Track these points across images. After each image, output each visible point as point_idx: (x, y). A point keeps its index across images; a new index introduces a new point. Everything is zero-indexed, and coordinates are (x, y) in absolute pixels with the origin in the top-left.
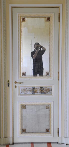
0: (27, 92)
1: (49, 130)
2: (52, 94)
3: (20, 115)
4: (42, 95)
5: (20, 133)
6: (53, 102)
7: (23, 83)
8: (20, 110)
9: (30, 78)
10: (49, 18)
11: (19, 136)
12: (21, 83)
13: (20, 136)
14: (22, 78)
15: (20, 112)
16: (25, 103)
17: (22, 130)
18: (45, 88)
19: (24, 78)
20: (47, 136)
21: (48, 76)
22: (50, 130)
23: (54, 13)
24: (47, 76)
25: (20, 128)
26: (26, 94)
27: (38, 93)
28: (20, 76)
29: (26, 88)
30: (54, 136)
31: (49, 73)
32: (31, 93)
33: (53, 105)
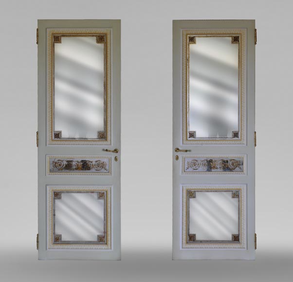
0: (197, 168)
1: (238, 237)
2: (244, 171)
3: (185, 209)
4: (225, 172)
5: (184, 241)
6: (245, 186)
7: (190, 151)
8: (185, 200)
9: (203, 142)
10: (238, 37)
11: (182, 248)
12: (186, 151)
13: (184, 248)
14: (189, 142)
15: (184, 204)
16: (194, 188)
17: (188, 237)
18: (231, 160)
19: (191, 142)
20: (236, 248)
21: (236, 138)
22: (240, 238)
23: (247, 29)
24: (234, 139)
25: (184, 232)
26: (195, 171)
27: (219, 170)
28: (185, 138)
29: (197, 161)
30: (247, 249)
31: (238, 133)
32: (205, 168)
33: (245, 191)
